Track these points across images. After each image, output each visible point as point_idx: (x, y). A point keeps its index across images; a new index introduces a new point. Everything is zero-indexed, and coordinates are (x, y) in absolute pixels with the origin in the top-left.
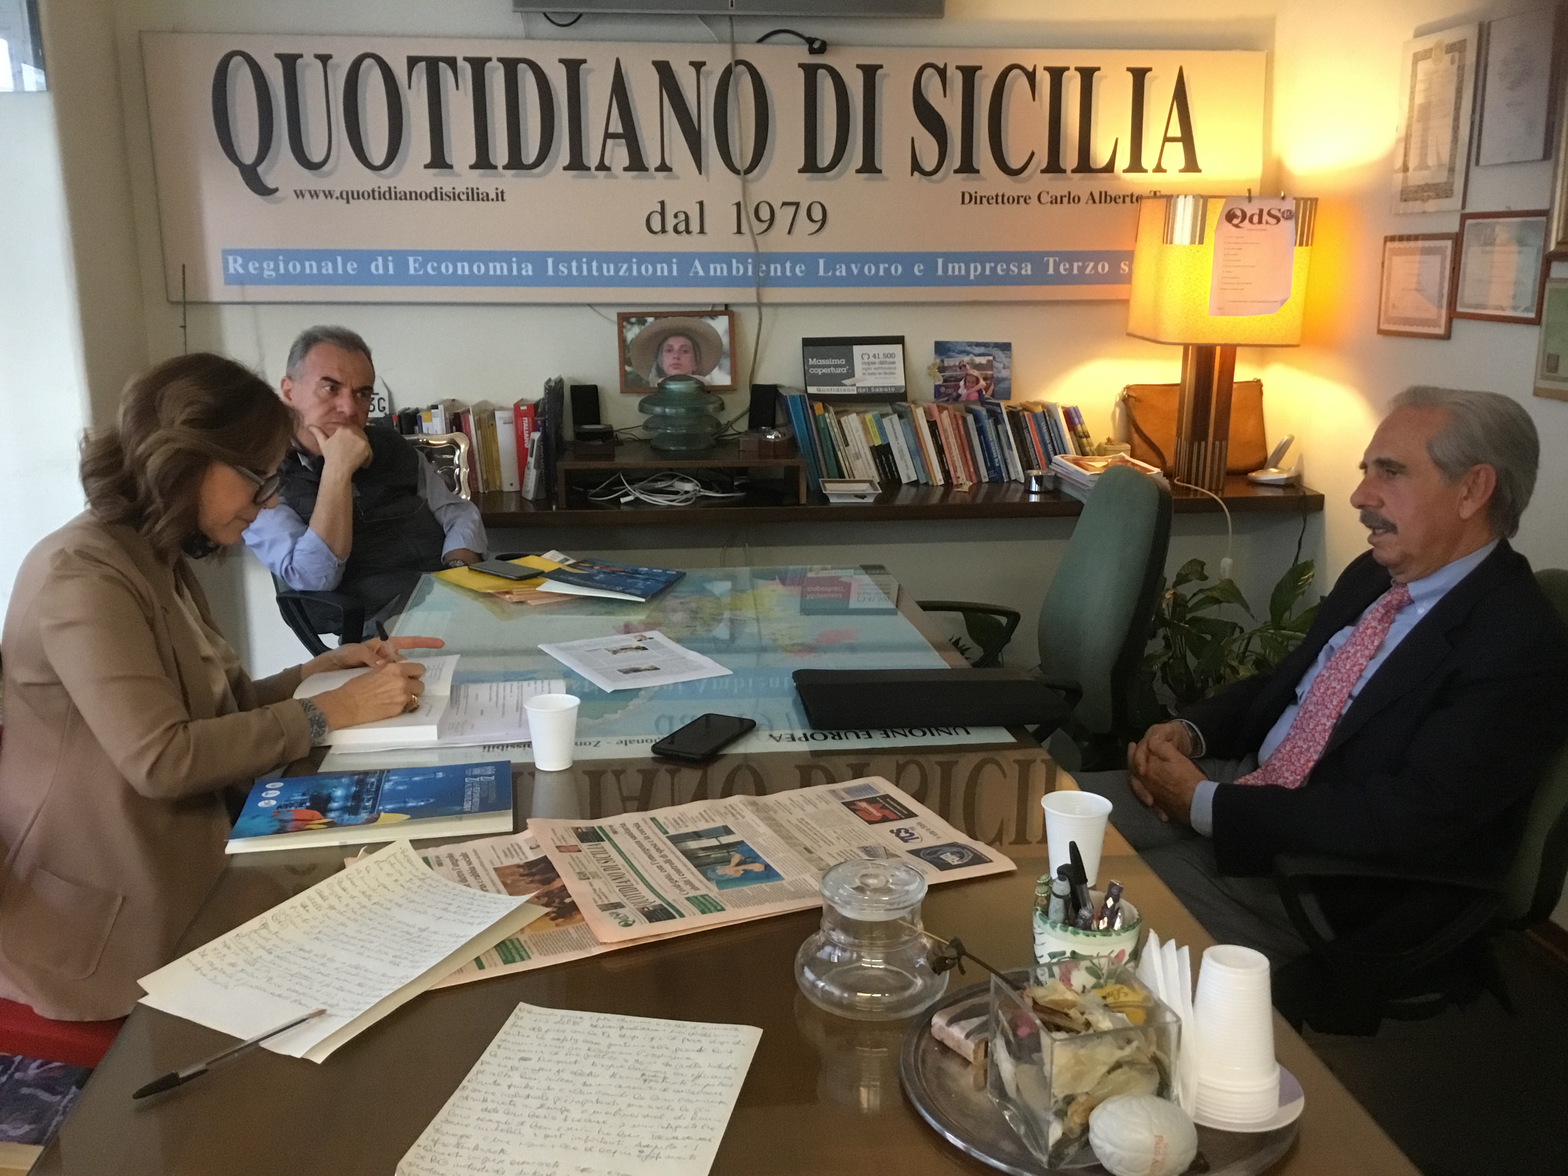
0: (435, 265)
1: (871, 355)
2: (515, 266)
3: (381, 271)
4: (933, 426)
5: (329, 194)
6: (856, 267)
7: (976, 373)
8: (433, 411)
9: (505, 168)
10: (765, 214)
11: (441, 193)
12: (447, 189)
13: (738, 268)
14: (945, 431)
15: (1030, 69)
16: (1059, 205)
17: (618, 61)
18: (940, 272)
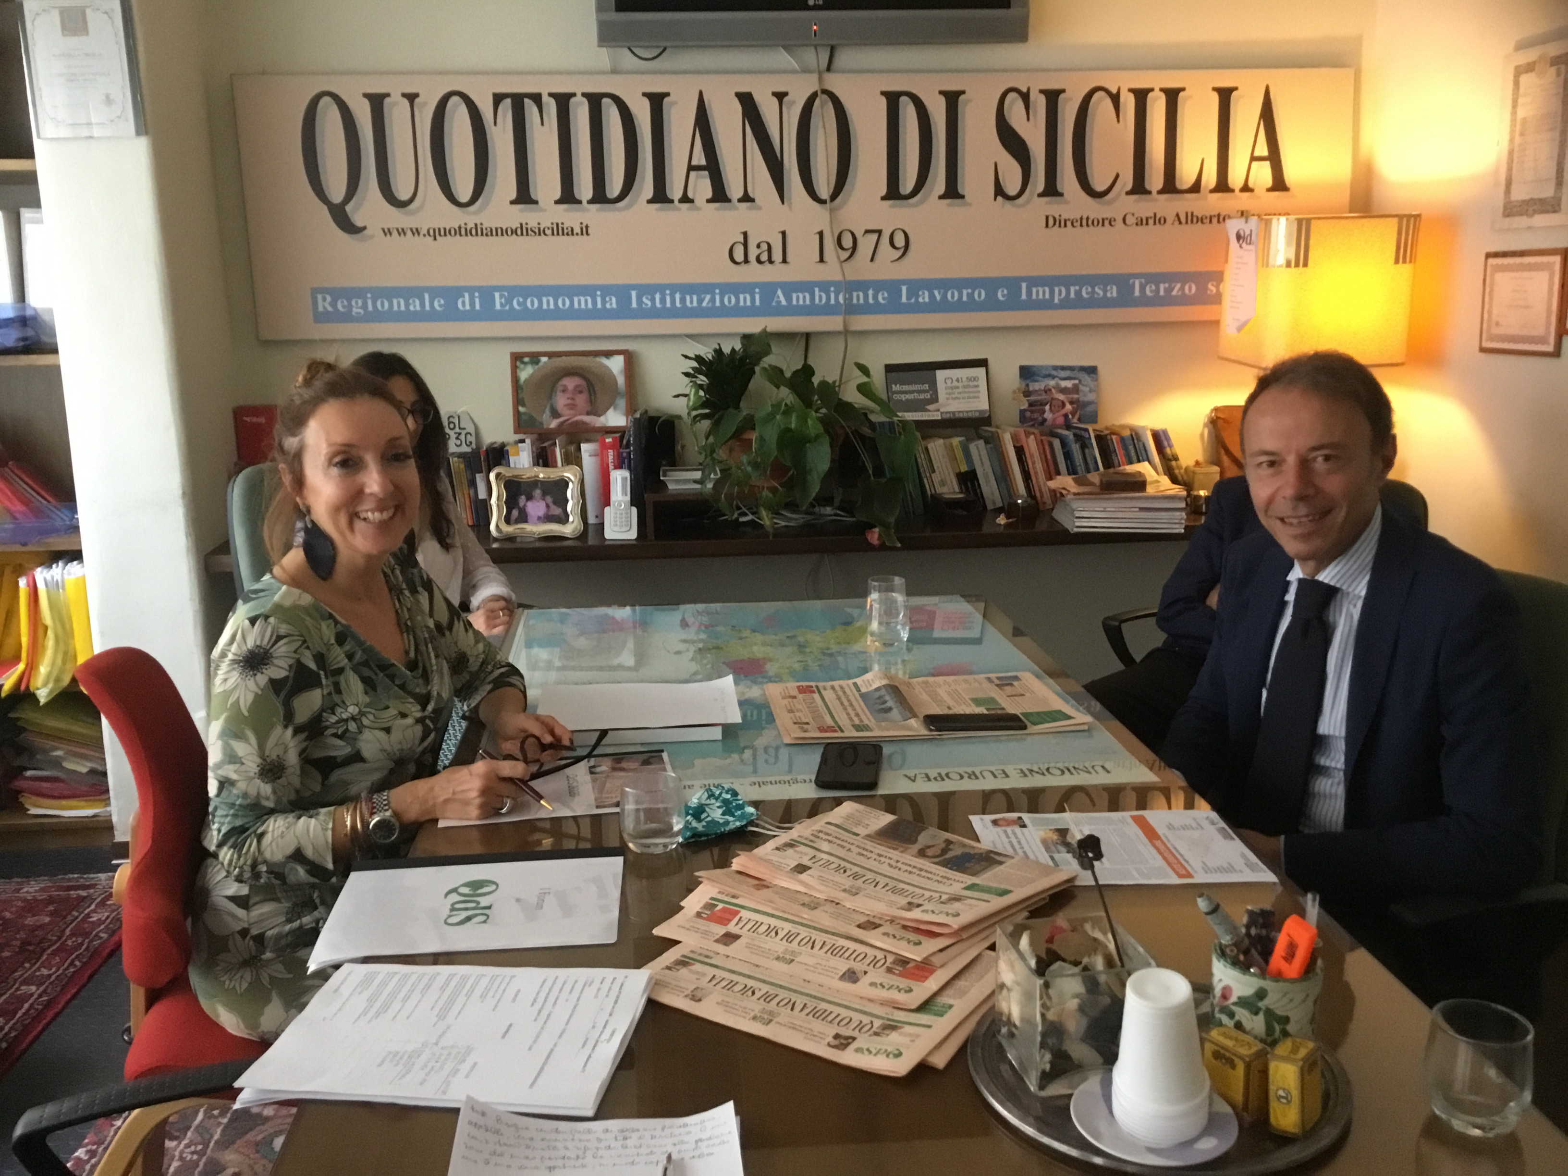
0: (521, 300)
1: (954, 379)
2: (599, 299)
3: (468, 307)
4: (1020, 452)
5: (416, 232)
6: (939, 293)
7: (1061, 397)
8: (520, 445)
9: (589, 202)
10: (847, 242)
11: (527, 229)
12: (533, 224)
13: (820, 298)
14: (1032, 456)
15: (1114, 91)
16: (1144, 227)
17: (701, 93)
18: (1024, 297)
